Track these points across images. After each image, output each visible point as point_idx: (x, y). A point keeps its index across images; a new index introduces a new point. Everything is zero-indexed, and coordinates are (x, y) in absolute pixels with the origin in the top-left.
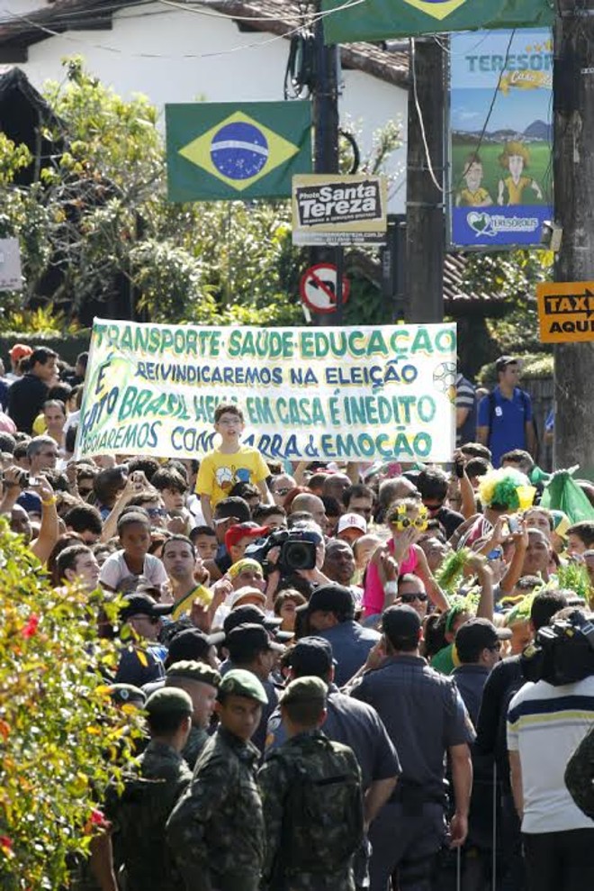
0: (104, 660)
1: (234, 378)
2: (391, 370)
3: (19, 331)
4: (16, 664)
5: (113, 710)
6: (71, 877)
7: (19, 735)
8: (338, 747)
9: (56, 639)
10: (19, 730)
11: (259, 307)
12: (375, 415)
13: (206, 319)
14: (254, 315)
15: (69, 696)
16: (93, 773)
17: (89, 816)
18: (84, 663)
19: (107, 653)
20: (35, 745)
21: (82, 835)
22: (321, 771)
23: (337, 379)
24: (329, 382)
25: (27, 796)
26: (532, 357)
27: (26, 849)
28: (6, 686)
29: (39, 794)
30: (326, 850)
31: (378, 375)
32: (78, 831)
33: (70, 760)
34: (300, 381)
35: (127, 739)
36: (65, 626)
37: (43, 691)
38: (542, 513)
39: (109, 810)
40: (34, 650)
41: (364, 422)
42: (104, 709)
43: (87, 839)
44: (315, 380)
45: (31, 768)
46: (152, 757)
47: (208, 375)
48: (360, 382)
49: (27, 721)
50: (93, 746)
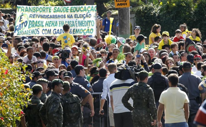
0: (23, 79)
1: (55, 17)
2: (87, 15)
3: (3, 8)
4: (3, 80)
5: (25, 89)
6: (16, 125)
7: (4, 95)
8: (75, 96)
9: (12, 74)
10: (4, 94)
11: (55, 2)
12: (84, 25)
13: (43, 4)
14: (53, 3)
15: (15, 87)
16: (21, 103)
17: (20, 112)
18: (18, 79)
19: (23, 77)
20: (8, 97)
21: (19, 116)
22: (71, 101)
23: (77, 17)
24: (75, 17)
25: (7, 108)
26: (114, 11)
27: (7, 120)
28: (1, 85)
29: (9, 108)
30: (73, 118)
31: (84, 16)
32: (18, 116)
33: (16, 100)
34: (69, 18)
35: (28, 96)
36: (14, 72)
37: (9, 86)
38: (113, 45)
39: (24, 111)
40: (8, 77)
41: (82, 26)
42: (23, 89)
43: (20, 117)
44: (72, 17)
45: (7, 102)
46: (33, 99)
47: (49, 17)
48: (81, 17)
49: (6, 92)
50: (21, 97)
